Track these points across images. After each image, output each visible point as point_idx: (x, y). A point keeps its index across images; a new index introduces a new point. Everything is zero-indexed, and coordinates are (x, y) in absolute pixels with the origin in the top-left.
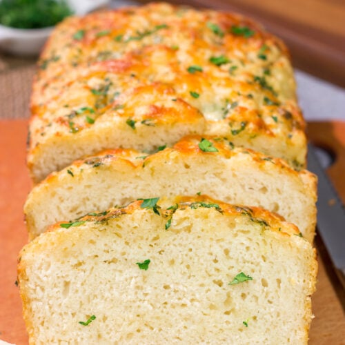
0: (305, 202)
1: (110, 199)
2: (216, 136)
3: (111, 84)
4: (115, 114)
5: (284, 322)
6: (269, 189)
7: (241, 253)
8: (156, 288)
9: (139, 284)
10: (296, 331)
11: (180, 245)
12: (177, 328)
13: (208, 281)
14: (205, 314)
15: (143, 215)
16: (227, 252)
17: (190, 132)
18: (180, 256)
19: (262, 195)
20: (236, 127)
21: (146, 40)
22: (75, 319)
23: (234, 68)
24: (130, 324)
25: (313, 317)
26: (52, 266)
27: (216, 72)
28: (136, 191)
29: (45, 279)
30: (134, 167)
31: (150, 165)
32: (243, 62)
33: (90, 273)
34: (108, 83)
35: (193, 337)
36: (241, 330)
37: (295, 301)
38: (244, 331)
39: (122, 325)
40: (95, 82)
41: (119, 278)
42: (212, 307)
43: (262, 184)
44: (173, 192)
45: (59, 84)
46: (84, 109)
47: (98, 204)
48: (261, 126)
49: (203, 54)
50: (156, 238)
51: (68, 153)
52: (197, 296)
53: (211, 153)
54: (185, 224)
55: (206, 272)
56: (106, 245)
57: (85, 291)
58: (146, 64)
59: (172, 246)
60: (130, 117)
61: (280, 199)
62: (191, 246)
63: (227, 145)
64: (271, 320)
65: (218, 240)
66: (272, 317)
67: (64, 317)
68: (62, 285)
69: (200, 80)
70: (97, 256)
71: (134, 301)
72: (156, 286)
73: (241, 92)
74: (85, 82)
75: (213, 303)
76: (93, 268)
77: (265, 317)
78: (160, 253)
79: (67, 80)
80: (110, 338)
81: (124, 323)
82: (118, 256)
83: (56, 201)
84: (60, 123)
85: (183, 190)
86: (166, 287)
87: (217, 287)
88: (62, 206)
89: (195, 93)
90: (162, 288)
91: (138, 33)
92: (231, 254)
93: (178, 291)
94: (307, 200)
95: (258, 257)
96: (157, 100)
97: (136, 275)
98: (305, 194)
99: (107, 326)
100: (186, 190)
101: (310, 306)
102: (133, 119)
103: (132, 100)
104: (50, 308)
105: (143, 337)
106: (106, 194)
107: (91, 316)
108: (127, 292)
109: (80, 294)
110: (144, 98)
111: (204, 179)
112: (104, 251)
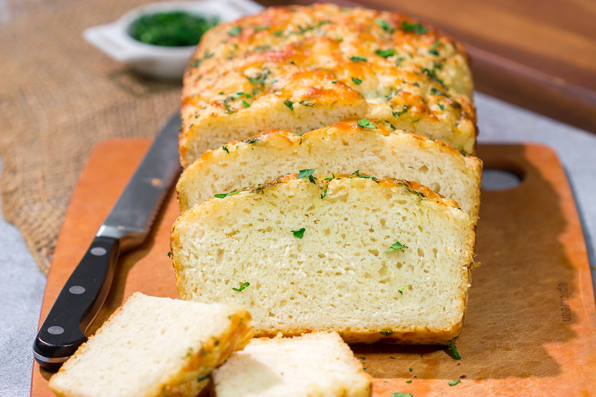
0: (467, 182)
1: (265, 176)
2: (377, 119)
3: (269, 72)
4: (272, 95)
5: (440, 292)
6: (430, 168)
7: (397, 223)
8: (310, 257)
9: (293, 253)
10: (452, 301)
11: (336, 215)
12: (332, 296)
13: (363, 250)
14: (359, 283)
15: (298, 185)
16: (383, 222)
17: (351, 115)
18: (335, 226)
19: (422, 174)
20: (398, 110)
21: (308, 34)
22: (228, 285)
23: (401, 59)
24: (284, 291)
25: (469, 285)
26: (206, 233)
27: (381, 62)
28: (293, 169)
29: (199, 246)
30: (291, 143)
31: (308, 142)
32: (411, 55)
33: (245, 242)
34: (266, 72)
35: (347, 305)
36: (396, 299)
37: (451, 271)
38: (399, 300)
39: (276, 292)
40: (252, 72)
41: (273, 246)
42: (367, 276)
43: (423, 162)
44: (331, 170)
45: (214, 76)
46: (240, 94)
47: (253, 182)
48: (425, 109)
49: (369, 46)
50: (312, 208)
51: (223, 136)
52: (352, 264)
53: (370, 130)
54: (341, 193)
55: (362, 241)
56: (261, 214)
57: (239, 259)
58: (307, 54)
59: (327, 216)
60: (288, 98)
61: (441, 179)
62: (347, 216)
63: (388, 127)
64: (427, 288)
65: (374, 211)
66: (428, 286)
67: (217, 284)
68: (216, 252)
69: (364, 68)
70: (251, 225)
71: (288, 270)
72: (311, 254)
73: (406, 80)
75: (368, 272)
76: (247, 236)
77: (421, 285)
78: (315, 222)
79: (222, 71)
80: (264, 305)
81: (278, 290)
82: (272, 225)
83: (210, 178)
84: (215, 105)
85: (341, 168)
86: (321, 256)
87: (373, 256)
88: (216, 184)
89: (357, 79)
90: (317, 256)
91: (300, 27)
92: (386, 224)
93: (333, 259)
94: (469, 180)
95: (414, 227)
96: (317, 83)
97: (290, 243)
98: (466, 174)
99: (261, 293)
100: (344, 169)
101: (467, 275)
102: (291, 100)
103: (290, 84)
104: (204, 275)
105: (297, 303)
106: (262, 171)
107: (244, 283)
108: (281, 260)
109: (234, 261)
110: (303, 82)
111: (363, 157)
112: (259, 220)
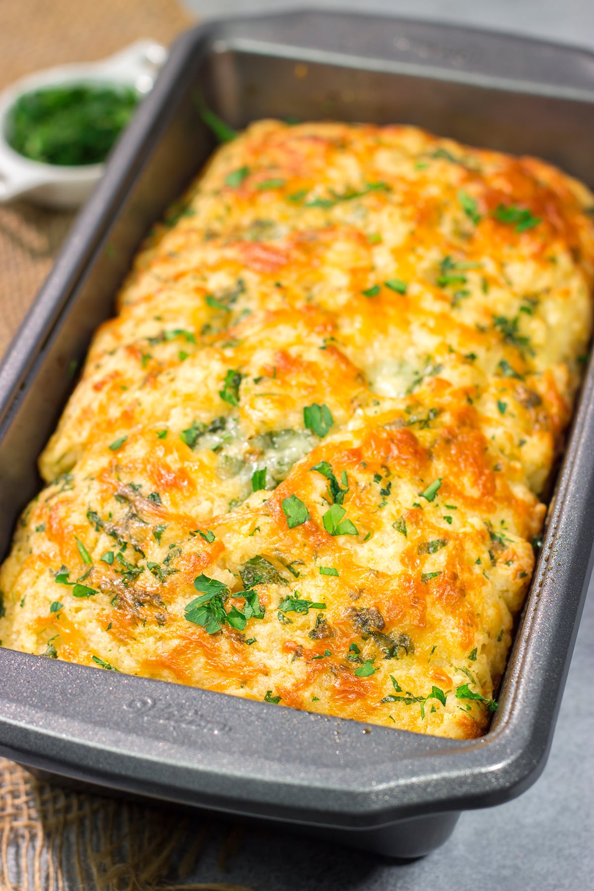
3: (243, 291)
20: (419, 415)
21: (338, 212)
23: (465, 295)
32: (487, 285)
34: (239, 288)
40: (219, 282)
46: (179, 333)
49: (422, 258)
60: (241, 367)
73: (455, 346)
74: (205, 279)
84: (128, 352)
91: (332, 191)
96: (297, 341)
102: (244, 371)
103: (258, 333)
110: (279, 333)
